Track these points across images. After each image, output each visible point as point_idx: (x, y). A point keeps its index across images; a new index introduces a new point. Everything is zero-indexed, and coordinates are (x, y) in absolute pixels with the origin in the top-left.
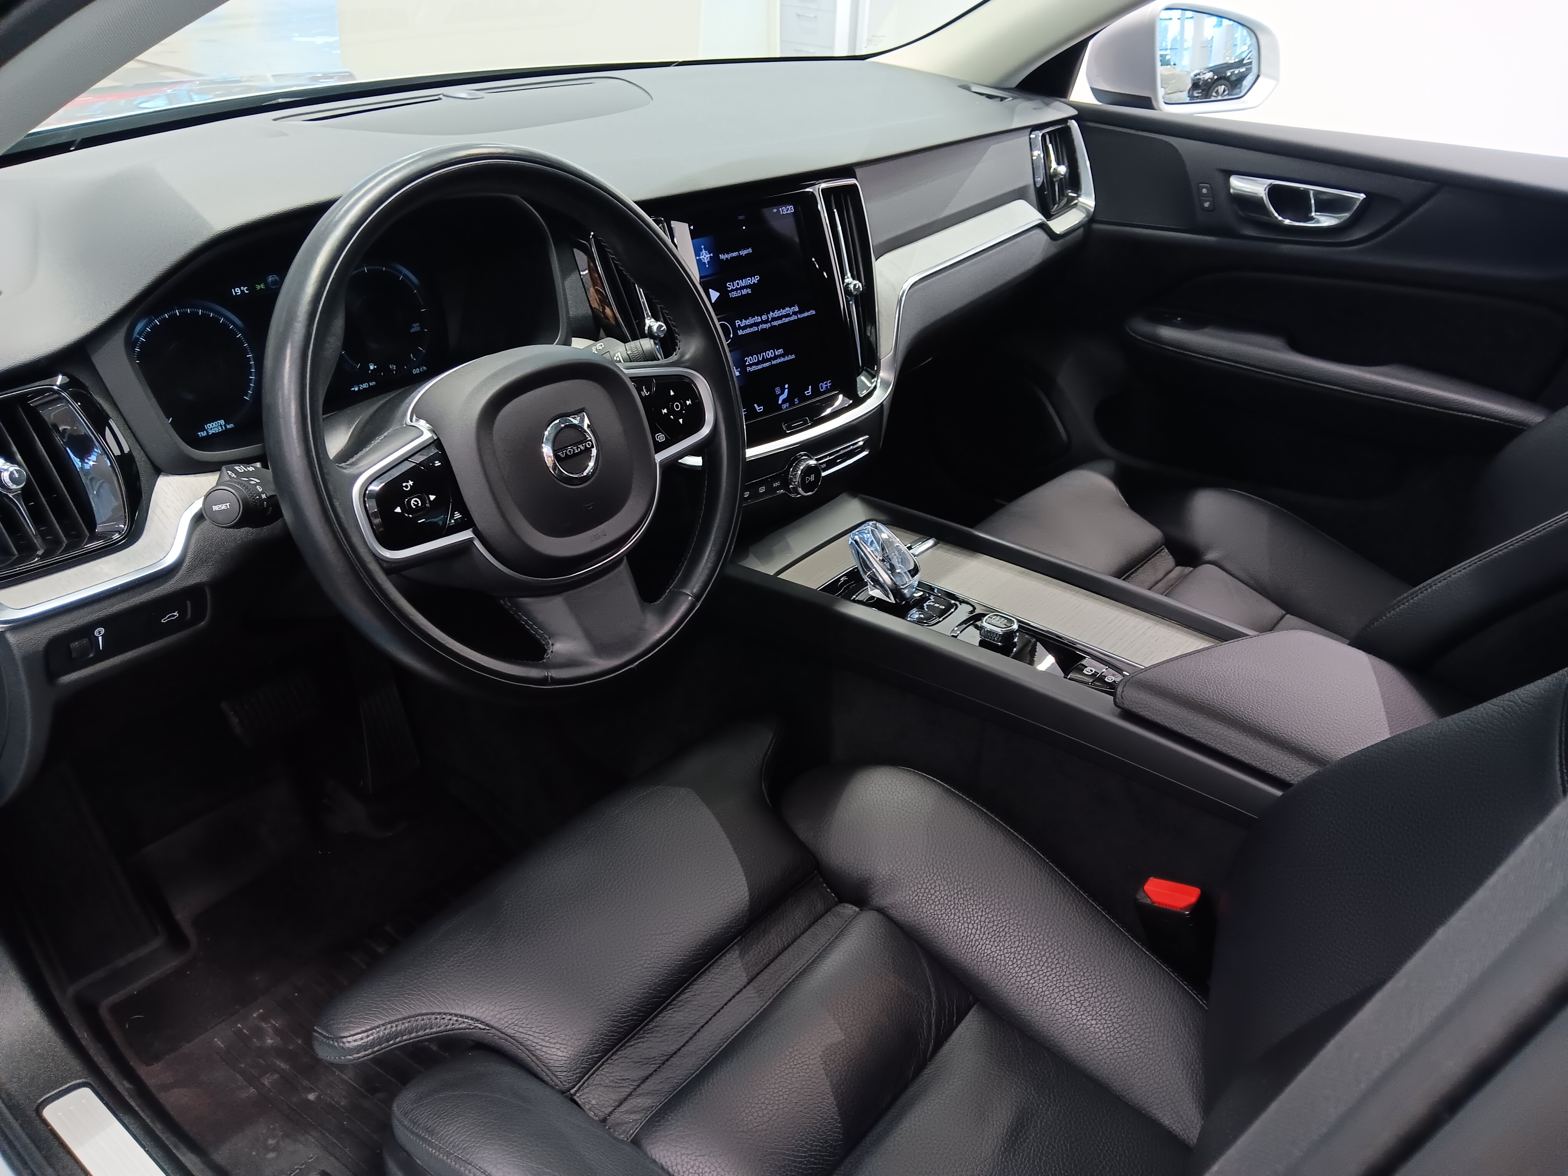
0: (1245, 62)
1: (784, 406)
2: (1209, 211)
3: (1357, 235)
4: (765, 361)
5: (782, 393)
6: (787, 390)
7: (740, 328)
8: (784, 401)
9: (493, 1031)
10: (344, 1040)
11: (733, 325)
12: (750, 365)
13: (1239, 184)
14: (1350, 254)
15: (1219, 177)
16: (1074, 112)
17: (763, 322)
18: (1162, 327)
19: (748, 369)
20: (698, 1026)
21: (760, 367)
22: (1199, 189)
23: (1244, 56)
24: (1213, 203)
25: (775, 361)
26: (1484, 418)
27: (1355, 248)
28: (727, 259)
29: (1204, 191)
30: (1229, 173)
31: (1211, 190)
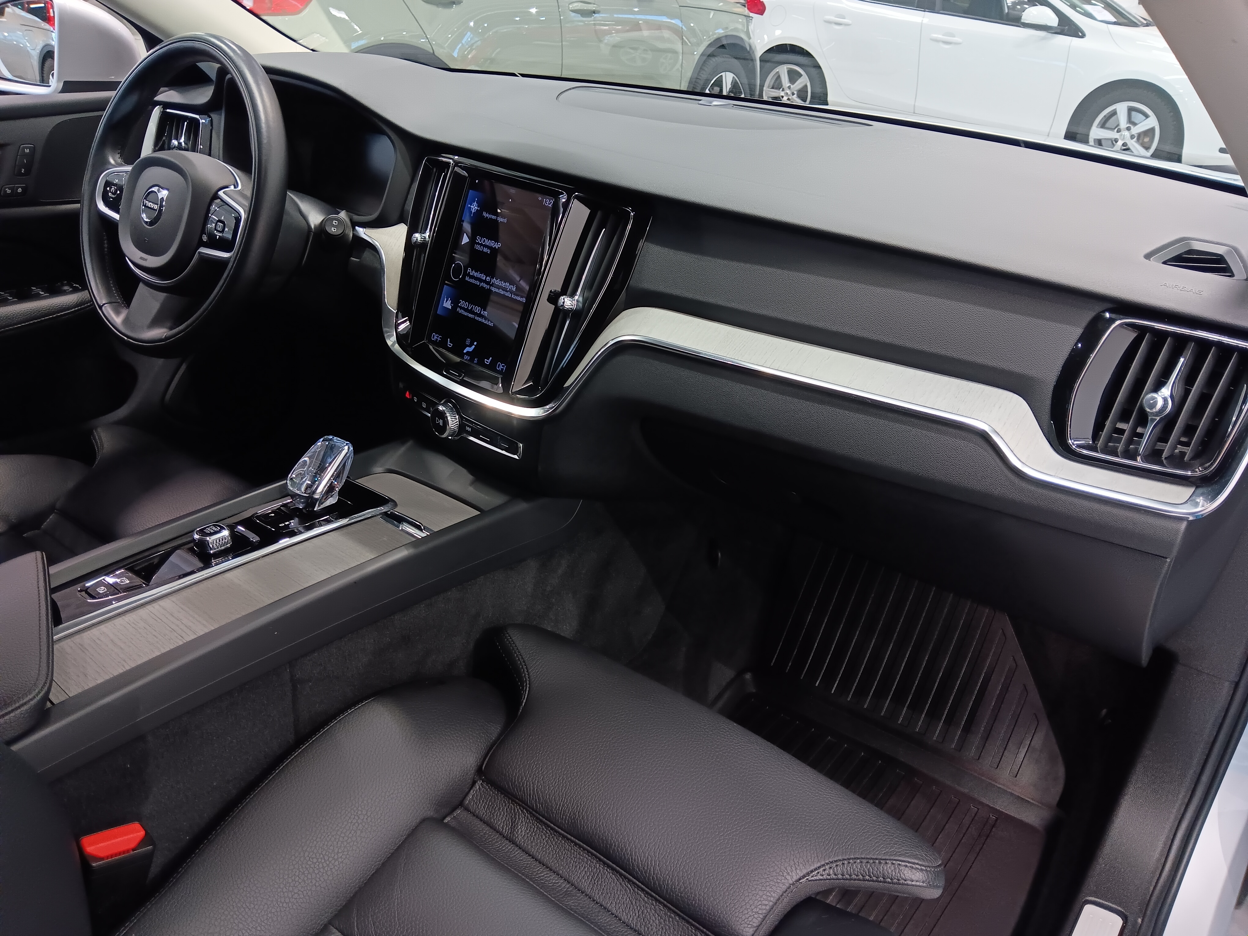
1: (466, 357)
4: (471, 312)
5: (470, 346)
6: (474, 346)
7: (469, 275)
8: (468, 353)
11: (466, 270)
12: (461, 308)
17: (485, 281)
19: (458, 309)
21: (466, 314)
25: (478, 318)
28: (487, 217)
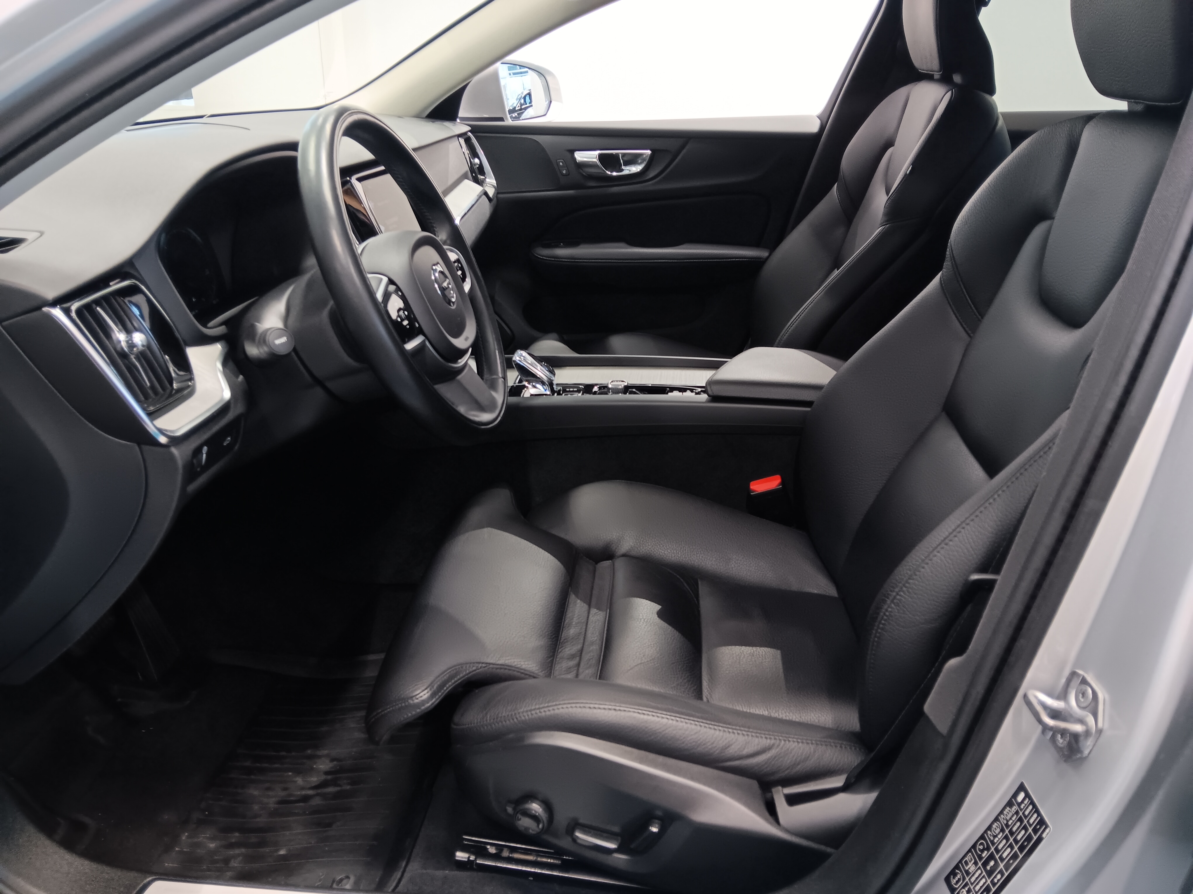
0: (517, 109)
2: (566, 176)
3: (651, 174)
9: (491, 666)
10: (417, 697)
13: (581, 156)
14: (649, 186)
15: (568, 155)
16: (469, 128)
18: (556, 249)
20: (583, 633)
22: (558, 164)
23: (515, 105)
24: (568, 170)
26: (741, 260)
27: (650, 183)
29: (561, 164)
30: (572, 152)
31: (565, 162)
